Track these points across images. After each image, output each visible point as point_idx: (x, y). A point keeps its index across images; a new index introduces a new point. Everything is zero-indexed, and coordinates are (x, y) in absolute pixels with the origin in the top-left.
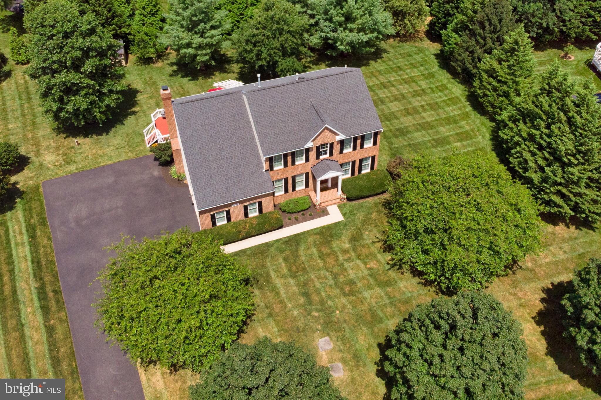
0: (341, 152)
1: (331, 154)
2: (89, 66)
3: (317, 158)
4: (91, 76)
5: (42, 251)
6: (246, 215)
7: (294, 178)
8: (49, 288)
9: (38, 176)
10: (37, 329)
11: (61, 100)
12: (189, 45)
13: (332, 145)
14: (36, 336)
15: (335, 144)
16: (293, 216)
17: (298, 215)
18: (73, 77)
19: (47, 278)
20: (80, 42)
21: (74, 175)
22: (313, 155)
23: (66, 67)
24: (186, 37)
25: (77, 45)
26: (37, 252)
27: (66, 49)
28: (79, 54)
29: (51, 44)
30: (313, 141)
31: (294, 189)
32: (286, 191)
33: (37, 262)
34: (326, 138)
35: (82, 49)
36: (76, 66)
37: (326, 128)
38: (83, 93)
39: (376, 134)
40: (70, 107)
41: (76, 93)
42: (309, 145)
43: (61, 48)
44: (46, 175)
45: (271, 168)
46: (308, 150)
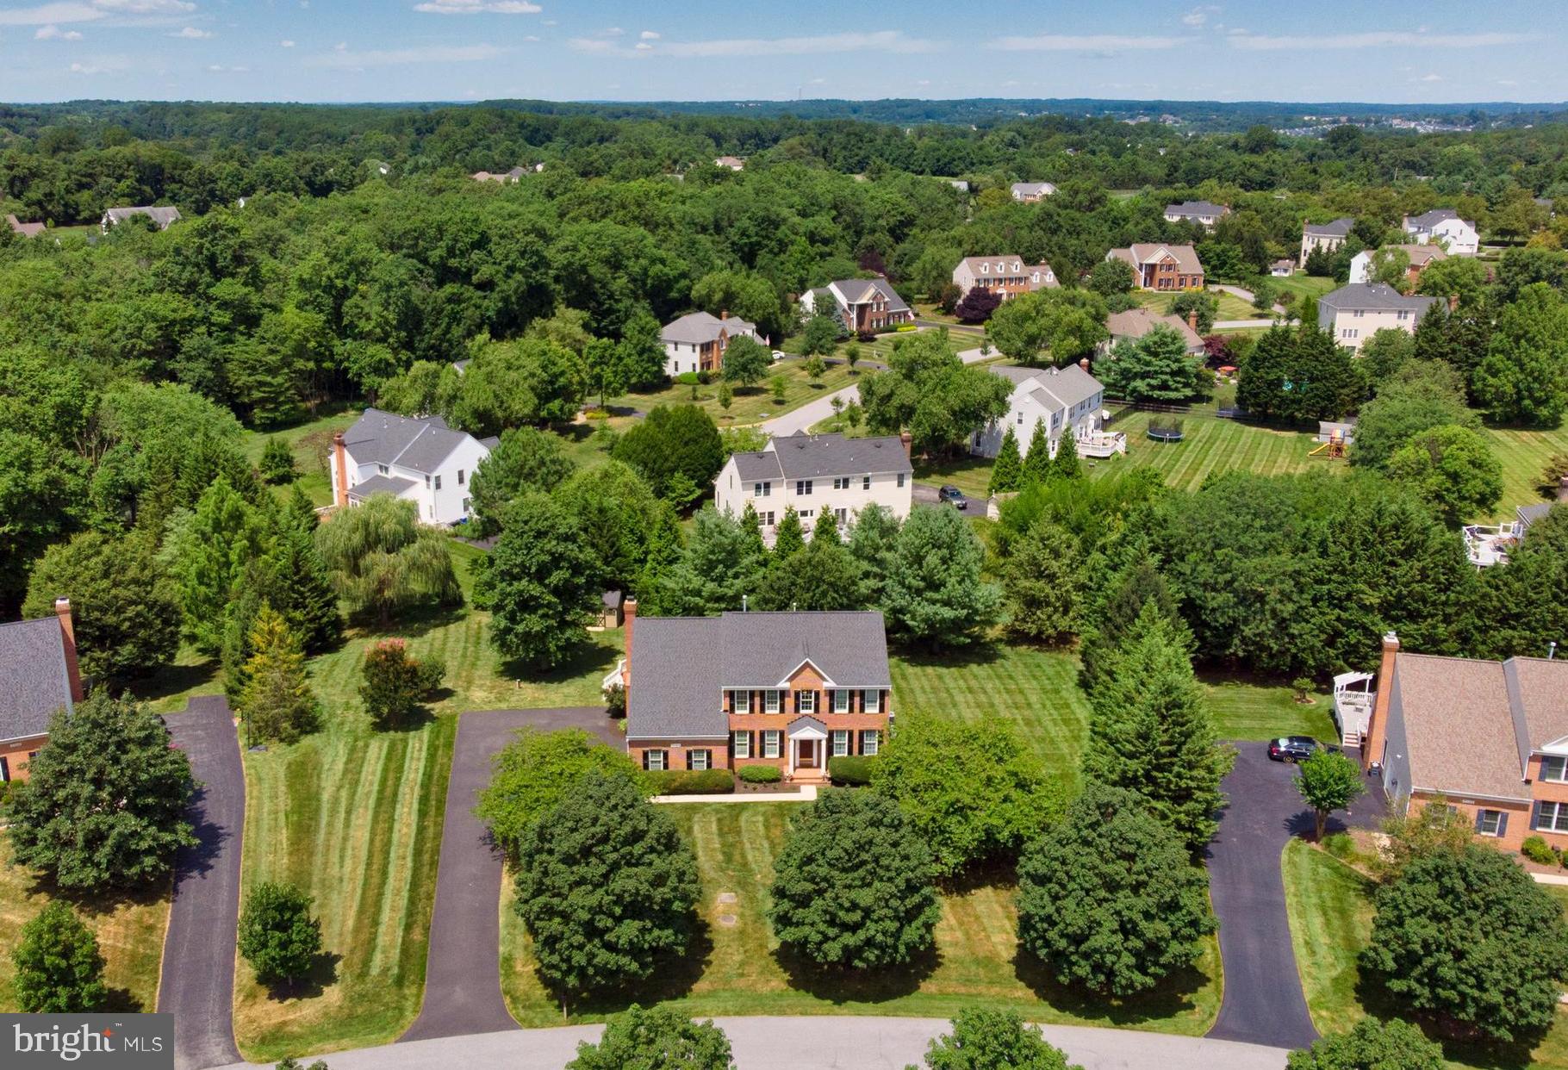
0: (831, 709)
1: (817, 710)
2: (556, 577)
3: (797, 710)
4: (556, 591)
5: (437, 769)
6: (689, 766)
7: (762, 734)
8: (433, 797)
9: (458, 706)
10: (408, 825)
11: (512, 618)
12: (698, 593)
13: (817, 694)
14: (405, 830)
15: (822, 695)
16: (751, 786)
17: (759, 786)
18: (535, 589)
19: (434, 789)
20: (551, 545)
21: (502, 711)
22: (790, 702)
23: (529, 574)
24: (696, 582)
25: (548, 547)
26: (432, 767)
27: (534, 552)
28: (547, 558)
29: (518, 542)
30: (791, 679)
31: (762, 754)
32: (752, 754)
33: (428, 776)
34: (806, 681)
35: (552, 554)
36: (541, 575)
37: (807, 665)
38: (540, 612)
39: (883, 694)
40: (520, 628)
41: (533, 610)
42: (783, 685)
43: (530, 549)
44: (469, 707)
45: (732, 709)
46: (783, 694)
